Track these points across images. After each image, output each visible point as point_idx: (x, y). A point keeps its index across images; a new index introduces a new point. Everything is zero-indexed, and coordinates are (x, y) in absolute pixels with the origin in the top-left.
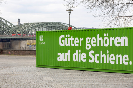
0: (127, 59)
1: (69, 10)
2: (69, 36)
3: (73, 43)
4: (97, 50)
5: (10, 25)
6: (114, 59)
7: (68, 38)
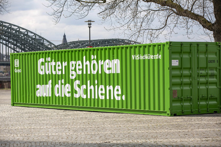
0: (120, 93)
1: (89, 21)
2: (49, 59)
3: (55, 70)
4: (84, 78)
5: (49, 45)
6: (104, 92)
7: (49, 62)
